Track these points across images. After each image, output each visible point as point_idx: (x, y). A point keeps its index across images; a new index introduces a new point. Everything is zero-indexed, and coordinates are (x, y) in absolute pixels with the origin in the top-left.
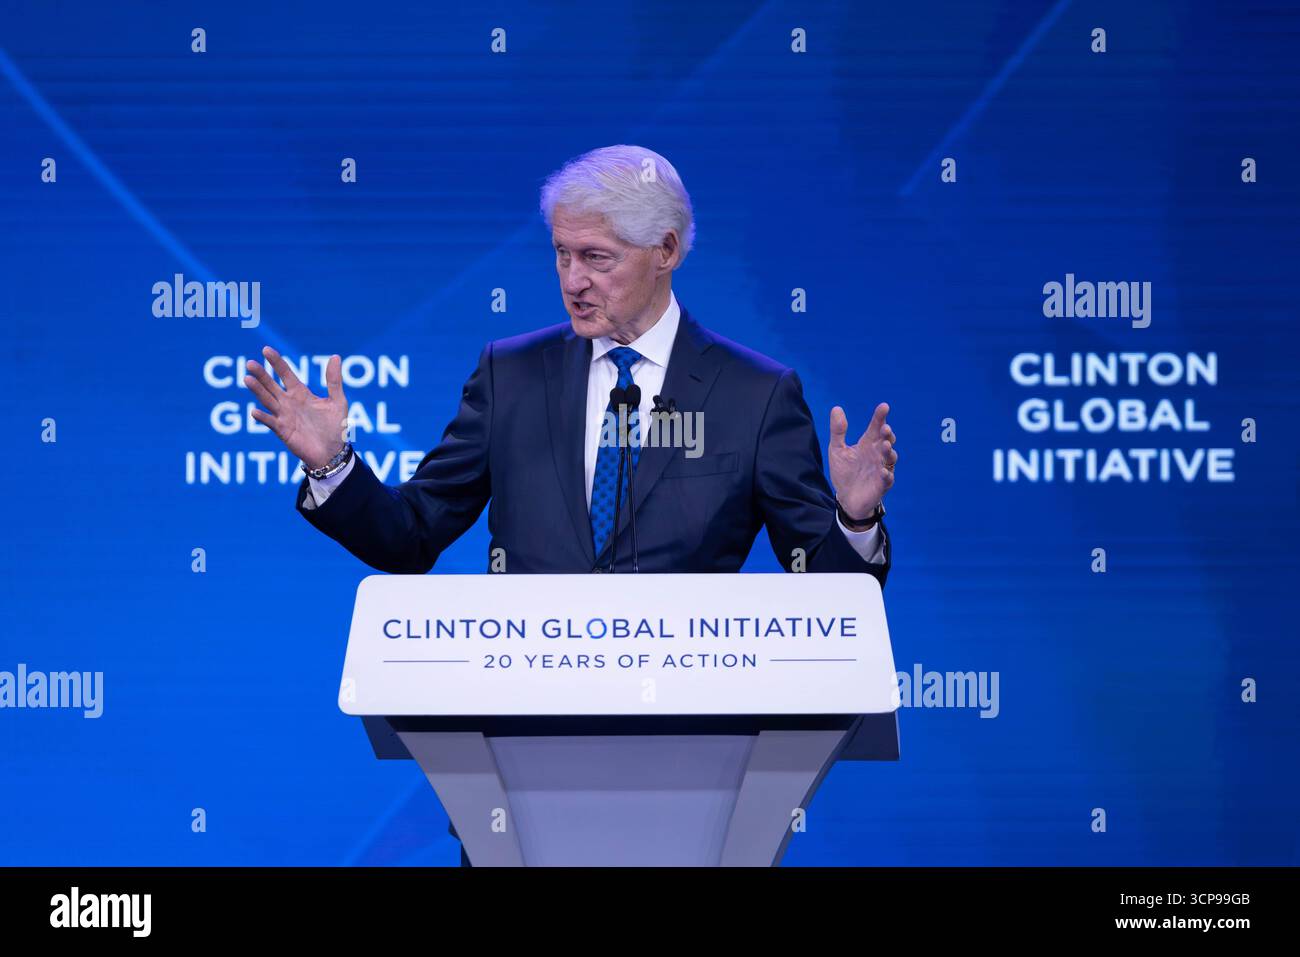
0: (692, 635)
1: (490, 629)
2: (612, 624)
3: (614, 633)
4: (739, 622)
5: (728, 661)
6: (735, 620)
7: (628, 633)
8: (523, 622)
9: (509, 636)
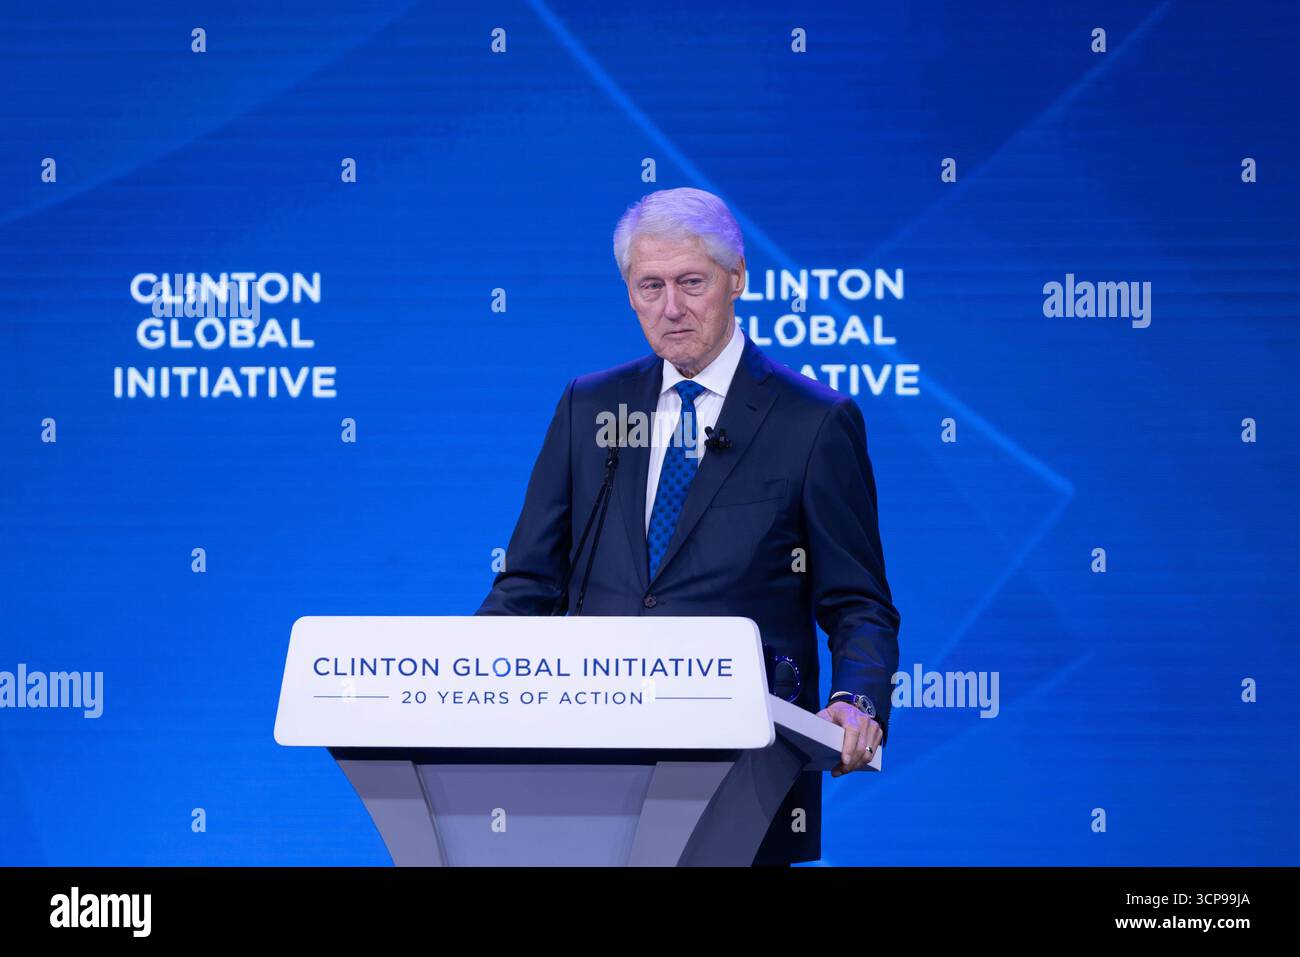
0: (586, 674)
1: (408, 667)
2: (515, 662)
3: (517, 672)
4: (628, 662)
5: (618, 698)
6: (625, 660)
7: (529, 672)
8: (437, 660)
9: (424, 674)
